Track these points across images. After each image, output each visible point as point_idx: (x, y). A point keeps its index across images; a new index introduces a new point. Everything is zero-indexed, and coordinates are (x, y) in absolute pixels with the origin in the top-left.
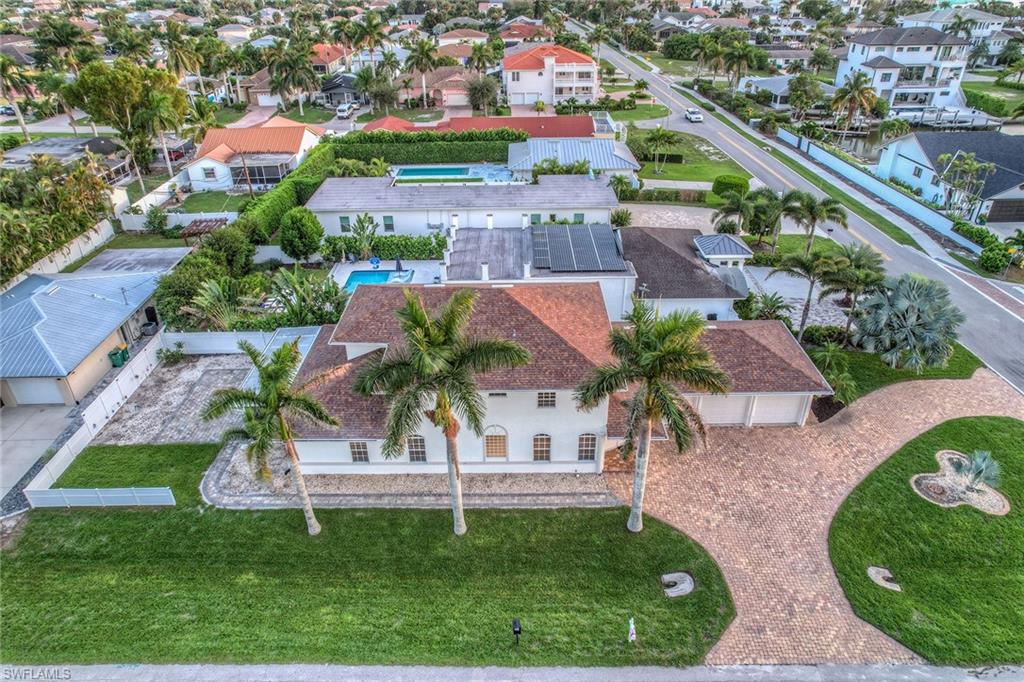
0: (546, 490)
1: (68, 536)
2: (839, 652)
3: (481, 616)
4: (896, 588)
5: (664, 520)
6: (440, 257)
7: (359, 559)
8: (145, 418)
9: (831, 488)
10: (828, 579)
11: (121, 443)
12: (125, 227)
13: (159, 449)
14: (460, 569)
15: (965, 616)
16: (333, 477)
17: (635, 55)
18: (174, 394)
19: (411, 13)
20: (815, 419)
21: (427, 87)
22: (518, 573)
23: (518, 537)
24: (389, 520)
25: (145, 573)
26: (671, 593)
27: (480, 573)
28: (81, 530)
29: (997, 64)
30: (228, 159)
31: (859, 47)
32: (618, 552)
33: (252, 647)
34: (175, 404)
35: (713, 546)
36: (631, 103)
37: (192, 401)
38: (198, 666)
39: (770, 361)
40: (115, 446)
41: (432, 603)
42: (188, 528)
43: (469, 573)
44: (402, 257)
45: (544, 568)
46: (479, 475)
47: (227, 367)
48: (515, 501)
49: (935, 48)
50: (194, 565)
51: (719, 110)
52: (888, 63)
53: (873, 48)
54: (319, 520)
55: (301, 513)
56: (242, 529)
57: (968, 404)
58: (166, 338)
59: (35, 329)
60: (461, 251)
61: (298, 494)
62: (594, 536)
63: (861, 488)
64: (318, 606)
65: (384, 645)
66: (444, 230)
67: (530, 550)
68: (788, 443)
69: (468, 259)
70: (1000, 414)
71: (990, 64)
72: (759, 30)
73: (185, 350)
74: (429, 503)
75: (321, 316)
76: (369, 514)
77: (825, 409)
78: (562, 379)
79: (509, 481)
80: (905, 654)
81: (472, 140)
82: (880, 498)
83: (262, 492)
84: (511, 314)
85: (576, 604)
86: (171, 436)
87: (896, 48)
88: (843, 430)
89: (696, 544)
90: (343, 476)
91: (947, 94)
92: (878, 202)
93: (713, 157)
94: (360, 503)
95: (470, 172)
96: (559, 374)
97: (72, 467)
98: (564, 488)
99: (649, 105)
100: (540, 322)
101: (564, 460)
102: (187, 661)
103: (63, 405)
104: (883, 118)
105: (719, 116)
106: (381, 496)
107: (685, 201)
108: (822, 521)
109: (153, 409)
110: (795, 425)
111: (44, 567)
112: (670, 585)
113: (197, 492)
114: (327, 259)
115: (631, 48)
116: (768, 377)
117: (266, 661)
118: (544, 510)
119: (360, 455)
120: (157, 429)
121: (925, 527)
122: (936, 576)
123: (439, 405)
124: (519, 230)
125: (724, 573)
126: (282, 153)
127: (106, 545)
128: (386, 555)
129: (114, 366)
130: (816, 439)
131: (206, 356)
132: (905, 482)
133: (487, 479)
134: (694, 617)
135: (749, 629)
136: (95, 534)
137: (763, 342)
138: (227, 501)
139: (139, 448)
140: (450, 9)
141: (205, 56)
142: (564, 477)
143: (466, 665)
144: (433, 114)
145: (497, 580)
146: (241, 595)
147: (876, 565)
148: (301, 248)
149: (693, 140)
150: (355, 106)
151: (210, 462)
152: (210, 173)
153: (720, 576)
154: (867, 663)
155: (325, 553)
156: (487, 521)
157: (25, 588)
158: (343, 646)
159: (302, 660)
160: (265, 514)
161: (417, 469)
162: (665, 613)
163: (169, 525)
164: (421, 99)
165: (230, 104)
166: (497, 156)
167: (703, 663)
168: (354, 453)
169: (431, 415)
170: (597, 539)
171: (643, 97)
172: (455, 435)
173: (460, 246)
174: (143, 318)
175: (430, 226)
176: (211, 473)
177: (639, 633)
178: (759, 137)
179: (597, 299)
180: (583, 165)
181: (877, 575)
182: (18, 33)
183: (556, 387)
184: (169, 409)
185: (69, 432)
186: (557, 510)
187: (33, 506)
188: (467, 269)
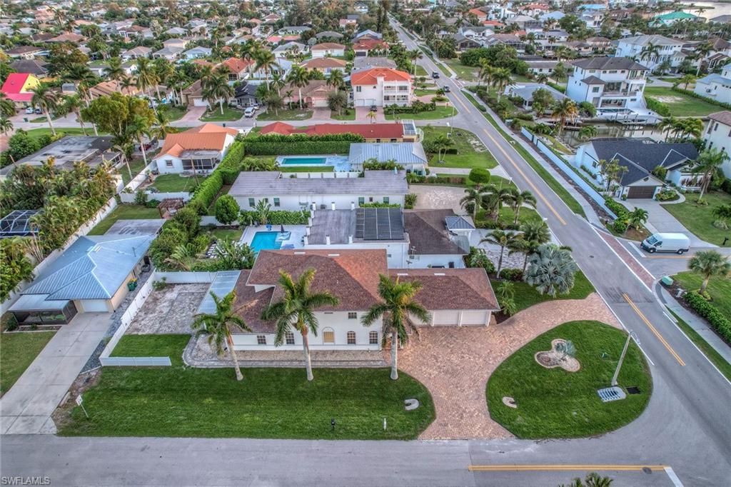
0: (353, 359)
1: (122, 380)
2: (479, 434)
3: (318, 418)
4: (515, 406)
5: (409, 374)
6: (306, 223)
7: (261, 392)
8: (150, 320)
9: (494, 358)
10: (483, 402)
11: (140, 333)
12: (123, 201)
13: (160, 337)
14: (310, 397)
15: (543, 419)
16: (248, 351)
17: (442, 62)
18: (163, 307)
19: (293, 25)
20: (495, 322)
21: (302, 95)
22: (337, 399)
23: (338, 382)
24: (276, 373)
25: (160, 398)
26: (408, 408)
27: (319, 398)
28: (127, 377)
29: (679, 73)
30: (180, 155)
31: (580, 69)
32: (385, 389)
33: (213, 430)
34: (165, 312)
35: (430, 387)
36: (433, 105)
37: (173, 311)
38: (190, 438)
39: (470, 293)
40: (137, 335)
41: (296, 412)
42: (178, 377)
43: (314, 398)
44: (284, 223)
45: (349, 396)
46: (320, 351)
47: (190, 291)
48: (338, 364)
49: (627, 71)
50: (183, 394)
51: (489, 111)
52: (597, 81)
53: (588, 71)
54: (242, 373)
55: (233, 370)
56: (204, 377)
57: (578, 314)
58: (156, 275)
59: (92, 272)
60: (316, 225)
61: (232, 361)
62: (374, 382)
63: (509, 359)
64: (242, 414)
65: (273, 430)
66: (309, 206)
67: (344, 388)
68: (478, 335)
69: (320, 231)
70: (593, 319)
71: (674, 72)
72: (527, 42)
73: (166, 282)
74: (295, 365)
75: (240, 264)
76: (267, 371)
77: (501, 317)
78: (360, 306)
79: (336, 354)
80: (508, 434)
81: (328, 140)
82: (517, 364)
83: (214, 359)
84: (337, 272)
85: (363, 413)
86: (165, 330)
87: (602, 71)
88: (508, 328)
89: (423, 386)
90: (253, 351)
91: (635, 100)
92: (570, 183)
93: (478, 150)
94: (262, 365)
95: (327, 161)
96: (358, 303)
97: (118, 346)
98: (362, 358)
99: (444, 106)
100: (351, 276)
101: (363, 344)
102: (185, 436)
103: (107, 312)
104: (592, 117)
105: (488, 116)
106: (272, 361)
107: (453, 183)
108: (486, 375)
109: (153, 315)
110: (484, 326)
111: (113, 394)
112: (408, 405)
113: (181, 359)
114: (242, 224)
115: (441, 56)
116: (468, 302)
117: (221, 437)
118: (351, 369)
119: (262, 341)
120: (158, 325)
121: (536, 378)
122: (536, 401)
123: (299, 321)
124: (350, 211)
125: (434, 400)
126: (213, 150)
127: (140, 385)
128: (274, 390)
129: (130, 290)
130: (493, 333)
131: (178, 284)
132: (532, 355)
133: (324, 353)
134: (416, 419)
135: (441, 425)
136: (135, 379)
137: (468, 283)
138: (197, 364)
139: (150, 336)
140: (320, 23)
141: (161, 77)
142: (362, 352)
143: (310, 439)
144: (306, 114)
145: (327, 401)
146: (206, 409)
147: (508, 396)
148: (227, 219)
149: (468, 136)
150: (256, 108)
151: (186, 344)
152: (169, 163)
153: (431, 400)
154: (491, 438)
155: (245, 389)
156: (323, 374)
157: (106, 403)
158: (255, 431)
159: (236, 437)
160: (216, 370)
161: (290, 348)
162: (403, 417)
163: (169, 376)
164: (298, 103)
165: (176, 105)
166: (343, 150)
167: (417, 439)
168: (259, 340)
169: (295, 325)
170: (376, 383)
171: (441, 100)
172: (306, 334)
173: (316, 221)
174: (143, 263)
175: (300, 204)
176: (187, 349)
177: (388, 425)
178: (509, 132)
179: (384, 259)
180: (392, 163)
181: (507, 401)
182: (30, 43)
183: (356, 310)
184: (162, 315)
185: (113, 329)
186: (358, 369)
187: (103, 365)
188: (319, 237)
